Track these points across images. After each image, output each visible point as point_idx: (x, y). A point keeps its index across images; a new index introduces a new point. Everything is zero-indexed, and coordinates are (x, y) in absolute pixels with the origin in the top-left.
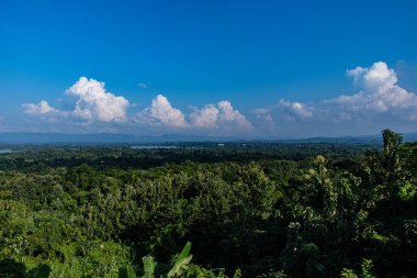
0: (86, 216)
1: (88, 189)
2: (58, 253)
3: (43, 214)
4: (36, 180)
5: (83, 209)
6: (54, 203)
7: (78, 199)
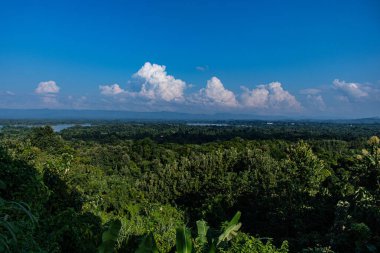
0: (148, 182)
1: (150, 159)
2: (126, 211)
3: (114, 178)
4: (110, 150)
5: (145, 176)
6: (123, 169)
7: (142, 168)
